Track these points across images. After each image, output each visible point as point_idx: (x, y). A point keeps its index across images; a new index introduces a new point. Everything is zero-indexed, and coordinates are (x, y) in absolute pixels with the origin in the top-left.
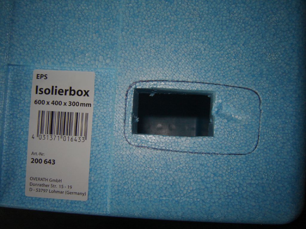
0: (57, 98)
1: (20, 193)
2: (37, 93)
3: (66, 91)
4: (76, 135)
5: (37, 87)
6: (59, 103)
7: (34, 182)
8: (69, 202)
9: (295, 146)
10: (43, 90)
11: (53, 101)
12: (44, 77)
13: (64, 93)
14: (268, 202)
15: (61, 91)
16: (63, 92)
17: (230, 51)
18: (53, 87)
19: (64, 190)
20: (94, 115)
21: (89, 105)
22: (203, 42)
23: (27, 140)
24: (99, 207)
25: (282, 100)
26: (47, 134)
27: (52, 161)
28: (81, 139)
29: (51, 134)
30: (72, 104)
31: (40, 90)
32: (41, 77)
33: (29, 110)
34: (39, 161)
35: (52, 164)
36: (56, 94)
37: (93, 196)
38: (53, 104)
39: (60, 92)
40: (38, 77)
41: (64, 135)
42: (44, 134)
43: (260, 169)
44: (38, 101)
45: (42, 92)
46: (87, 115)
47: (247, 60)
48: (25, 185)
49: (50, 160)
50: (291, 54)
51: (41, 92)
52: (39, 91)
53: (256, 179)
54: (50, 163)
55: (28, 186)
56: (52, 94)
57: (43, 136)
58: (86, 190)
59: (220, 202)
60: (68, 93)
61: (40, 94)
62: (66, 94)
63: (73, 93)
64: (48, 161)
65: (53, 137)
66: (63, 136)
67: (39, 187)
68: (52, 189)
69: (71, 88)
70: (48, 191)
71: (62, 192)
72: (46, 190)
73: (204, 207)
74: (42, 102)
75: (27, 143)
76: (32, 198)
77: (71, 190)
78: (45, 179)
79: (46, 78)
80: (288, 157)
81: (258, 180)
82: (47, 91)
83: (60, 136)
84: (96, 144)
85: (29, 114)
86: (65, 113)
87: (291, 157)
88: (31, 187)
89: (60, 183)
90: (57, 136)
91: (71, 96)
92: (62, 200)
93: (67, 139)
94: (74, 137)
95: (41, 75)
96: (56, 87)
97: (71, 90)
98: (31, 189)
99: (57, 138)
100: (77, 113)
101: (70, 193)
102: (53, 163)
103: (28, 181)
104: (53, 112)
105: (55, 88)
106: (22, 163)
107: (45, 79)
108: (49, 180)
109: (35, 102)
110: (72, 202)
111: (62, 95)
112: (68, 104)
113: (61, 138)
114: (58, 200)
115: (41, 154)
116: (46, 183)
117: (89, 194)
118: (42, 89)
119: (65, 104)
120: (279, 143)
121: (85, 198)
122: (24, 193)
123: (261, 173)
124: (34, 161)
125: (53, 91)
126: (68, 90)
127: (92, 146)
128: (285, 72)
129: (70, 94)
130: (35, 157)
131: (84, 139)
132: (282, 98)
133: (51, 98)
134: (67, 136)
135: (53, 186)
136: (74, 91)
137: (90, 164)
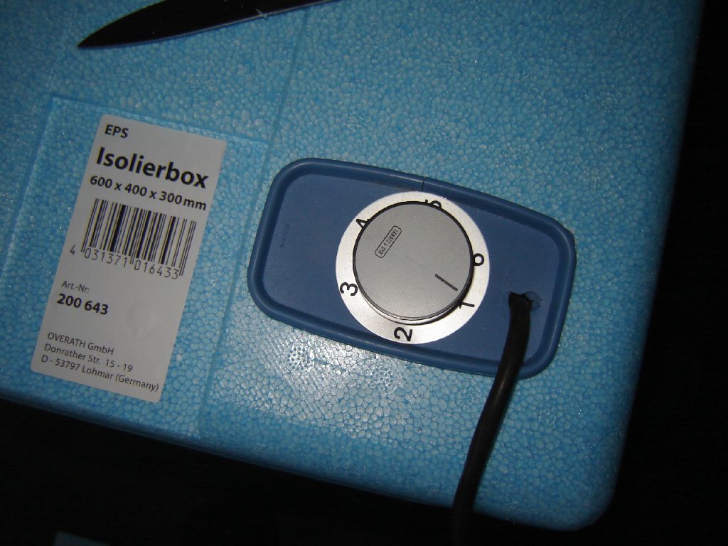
0: (139, 179)
1: (21, 363)
2: (99, 162)
3: (161, 168)
4: (162, 263)
5: (102, 150)
6: (141, 191)
7: (54, 343)
8: (120, 398)
9: (610, 366)
10: (114, 159)
11: (130, 185)
12: (121, 133)
13: (155, 173)
14: (536, 473)
15: (150, 167)
16: (153, 169)
17: (508, 148)
18: (135, 156)
19: (115, 371)
20: (208, 229)
21: (201, 205)
22: (457, 121)
23: (59, 255)
24: (180, 419)
25: (599, 266)
26: (104, 249)
27: (101, 307)
28: (172, 271)
29: (112, 250)
30: (167, 197)
31: (107, 157)
32: (115, 131)
33: (76, 195)
34: (75, 302)
35: (102, 313)
36: (138, 171)
37: (172, 395)
38: (129, 190)
39: (148, 169)
40: (109, 132)
41: (138, 257)
42: (98, 247)
43: (530, 400)
44: (97, 179)
45: (111, 162)
46: (193, 225)
47: (540, 171)
48: (34, 348)
49: (98, 304)
50: (633, 177)
51: (108, 162)
52: (105, 158)
53: (518, 419)
54: (98, 310)
55: (40, 350)
56: (131, 169)
57: (93, 252)
58: (159, 377)
59: (435, 452)
60: (164, 173)
61: (105, 164)
62: (158, 175)
63: (173, 175)
64: (93, 305)
65: (115, 258)
66: (136, 259)
67: (62, 357)
68: (91, 365)
69: (171, 164)
70: (81, 368)
71: (108, 376)
72: (76, 366)
73: (400, 457)
74: (106, 183)
75: (57, 261)
76: (44, 377)
77: (128, 375)
78: (79, 342)
79: (124, 135)
80: (593, 385)
81: (522, 421)
82: (122, 163)
83: (129, 258)
84: (200, 288)
85: (74, 203)
86: (150, 212)
87: (599, 387)
88: (48, 353)
89: (108, 356)
90: (123, 256)
91: (169, 180)
92: (106, 392)
93: (143, 265)
94: (157, 266)
95: (116, 127)
96: (142, 157)
97: (170, 169)
98: (45, 359)
99: (122, 261)
100: (174, 218)
101: (126, 380)
102: (104, 311)
103: (42, 339)
104: (124, 207)
105: (138, 159)
106: (39, 300)
107: (122, 136)
108: (86, 345)
109: (92, 179)
110: (125, 401)
111: (151, 175)
112: (159, 195)
113: (132, 262)
114: (98, 391)
115: (82, 288)
116: (80, 350)
117: (164, 389)
118: (112, 155)
119: (153, 194)
120: (579, 351)
121: (155, 397)
122: (30, 363)
123: (531, 407)
124: (64, 301)
125: (134, 163)
126: (164, 168)
127: (192, 290)
128: (614, 209)
129: (168, 177)
130: (68, 292)
131: (178, 273)
132: (601, 261)
133: (126, 177)
134: (143, 262)
135: (96, 360)
136: (177, 172)
137: (180, 327)
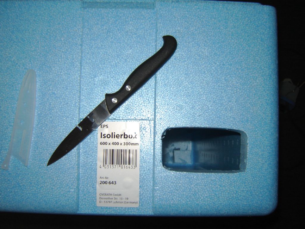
0: (116, 140)
1: (93, 205)
2: (101, 137)
3: (121, 135)
4: (129, 164)
5: (101, 133)
6: (117, 144)
7: (102, 197)
8: (127, 208)
9: (270, 166)
10: (106, 136)
11: (113, 143)
12: (106, 127)
13: (120, 137)
14: (254, 202)
15: (118, 135)
16: (119, 136)
17: (227, 106)
18: (112, 133)
19: (123, 201)
20: (141, 151)
21: (137, 144)
22: (210, 101)
23: (96, 169)
24: (146, 210)
25: (261, 137)
26: (110, 164)
27: (114, 182)
28: (133, 166)
29: (113, 164)
30: (125, 144)
31: (104, 135)
32: (104, 127)
33: (97, 149)
34: (105, 183)
36: (114, 138)
37: (142, 204)
38: (113, 144)
39: (117, 136)
40: (102, 127)
41: (121, 164)
42: (108, 164)
43: (249, 181)
44: (102, 143)
45: (105, 137)
46: (136, 151)
47: (238, 112)
48: (96, 199)
49: (113, 182)
50: (266, 107)
51: (104, 137)
52: (103, 136)
53: (246, 188)
54: (113, 183)
55: (98, 200)
56: (112, 138)
57: (107, 166)
58: (138, 199)
59: (224, 203)
60: (123, 136)
61: (103, 138)
62: (121, 138)
63: (126, 136)
64: (111, 182)
65: (114, 166)
66: (121, 165)
67: (106, 200)
68: (115, 201)
69: (124, 133)
70: (112, 202)
71: (121, 203)
72: (111, 202)
73: (215, 207)
74: (105, 143)
75: (96, 171)
76: (101, 207)
77: (127, 201)
78: (110, 194)
79: (107, 127)
80: (266, 173)
81: (247, 188)
82: (109, 136)
83: (119, 165)
84: (143, 170)
85: (97, 152)
86: (122, 150)
87: (268, 173)
88: (101, 200)
89: (120, 196)
90: (117, 165)
91: (125, 138)
92: (122, 208)
93: (124, 167)
94: (128, 166)
95: (104, 125)
96: (115, 133)
97: (125, 135)
98: (100, 202)
99: (117, 167)
100: (130, 150)
101: (127, 203)
102: (115, 183)
103: (98, 196)
104: (113, 150)
105: (113, 134)
106: (94, 185)
108: (112, 195)
109: (101, 143)
110: (128, 208)
111: (119, 138)
112: (123, 144)
113: (120, 166)
114: (119, 208)
115: (107, 178)
116: (111, 197)
117: (140, 202)
118: (105, 134)
119: (121, 144)
120: (260, 164)
121: (137, 206)
122: (96, 204)
123: (249, 183)
124: (102, 183)
125: (112, 136)
126: (122, 135)
127: (140, 171)
128: (262, 118)
129: (124, 138)
130: (102, 180)
131: (135, 167)
132: (261, 135)
133: (111, 140)
134: (123, 165)
135: (116, 199)
137: (140, 183)
